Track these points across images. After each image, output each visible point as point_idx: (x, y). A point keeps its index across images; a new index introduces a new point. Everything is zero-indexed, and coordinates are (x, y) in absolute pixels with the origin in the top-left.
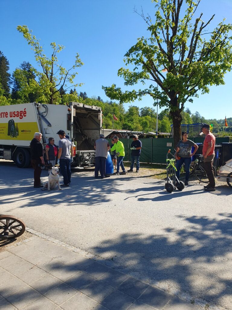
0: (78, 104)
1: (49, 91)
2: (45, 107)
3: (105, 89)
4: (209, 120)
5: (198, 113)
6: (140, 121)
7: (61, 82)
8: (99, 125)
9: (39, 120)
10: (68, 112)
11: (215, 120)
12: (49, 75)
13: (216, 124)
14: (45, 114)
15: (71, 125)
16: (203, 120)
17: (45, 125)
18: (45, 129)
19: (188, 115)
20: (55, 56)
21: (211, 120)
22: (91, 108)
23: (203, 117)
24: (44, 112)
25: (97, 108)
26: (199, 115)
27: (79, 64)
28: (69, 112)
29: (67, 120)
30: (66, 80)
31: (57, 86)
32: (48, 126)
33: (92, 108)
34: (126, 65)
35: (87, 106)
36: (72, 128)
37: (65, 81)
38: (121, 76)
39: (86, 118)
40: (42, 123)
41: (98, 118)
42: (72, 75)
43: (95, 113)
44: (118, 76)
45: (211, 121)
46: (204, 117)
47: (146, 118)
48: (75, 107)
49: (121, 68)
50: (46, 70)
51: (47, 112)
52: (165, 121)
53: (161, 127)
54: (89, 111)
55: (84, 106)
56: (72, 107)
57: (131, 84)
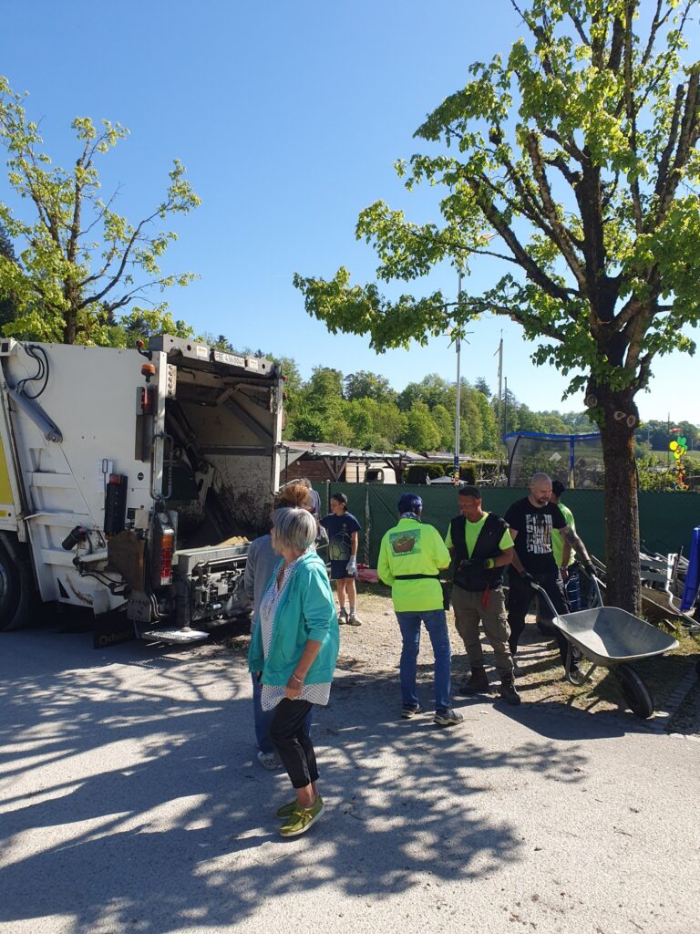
0: (189, 348)
1: (61, 294)
2: (36, 357)
3: (305, 288)
4: (539, 413)
5: (510, 393)
6: (346, 412)
7: (108, 265)
8: (272, 435)
9: (10, 410)
10: (141, 381)
11: (556, 413)
12: (64, 235)
13: (560, 426)
14: (34, 387)
15: (155, 437)
16: (523, 414)
17: (33, 433)
18: (32, 450)
19: (481, 398)
20: (89, 164)
21: (546, 413)
22: (243, 365)
23: (523, 405)
24: (34, 379)
25: (264, 366)
26: (514, 399)
27: (181, 201)
28: (148, 380)
29: (138, 416)
30: (130, 258)
31: (92, 278)
32: (48, 438)
33: (246, 365)
34: (408, 185)
35: (225, 355)
36: (159, 448)
37: (124, 262)
38: (368, 239)
39: (214, 405)
40: (18, 423)
41: (268, 408)
42: (153, 241)
43: (255, 388)
44: (359, 237)
45: (546, 418)
46: (527, 405)
47: (363, 405)
48: (176, 358)
49: (376, 201)
50: (52, 218)
51: (44, 379)
52: (417, 413)
53: (406, 432)
54: (228, 379)
55: (212, 356)
56: (163, 357)
57: (407, 274)
